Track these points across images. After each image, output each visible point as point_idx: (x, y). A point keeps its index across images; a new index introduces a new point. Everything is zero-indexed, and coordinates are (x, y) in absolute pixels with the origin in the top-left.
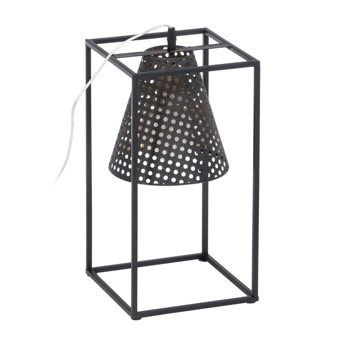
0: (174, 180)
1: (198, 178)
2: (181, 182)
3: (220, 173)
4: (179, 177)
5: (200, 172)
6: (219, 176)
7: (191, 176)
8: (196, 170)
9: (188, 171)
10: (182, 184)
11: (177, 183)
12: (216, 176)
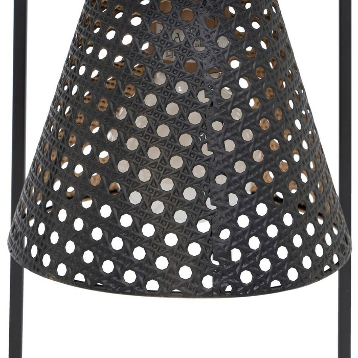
0: (130, 277)
1: (208, 282)
2: (153, 285)
3: (293, 274)
4: (146, 270)
5: (216, 263)
6: (287, 285)
7: (185, 273)
8: (204, 256)
9: (178, 256)
10: (152, 294)
11: (138, 289)
12: (275, 283)
